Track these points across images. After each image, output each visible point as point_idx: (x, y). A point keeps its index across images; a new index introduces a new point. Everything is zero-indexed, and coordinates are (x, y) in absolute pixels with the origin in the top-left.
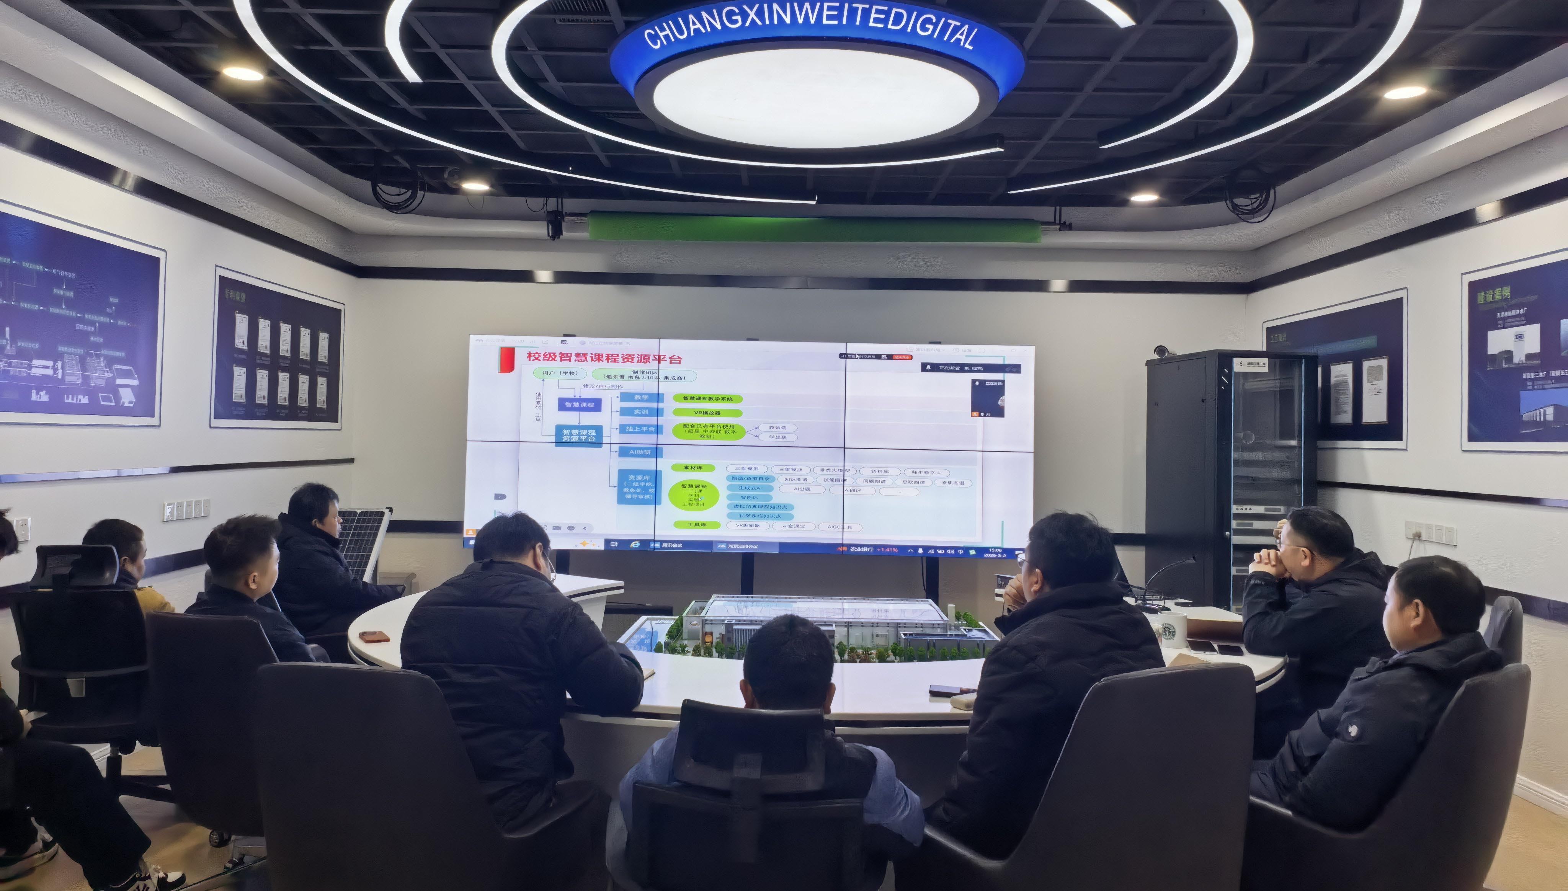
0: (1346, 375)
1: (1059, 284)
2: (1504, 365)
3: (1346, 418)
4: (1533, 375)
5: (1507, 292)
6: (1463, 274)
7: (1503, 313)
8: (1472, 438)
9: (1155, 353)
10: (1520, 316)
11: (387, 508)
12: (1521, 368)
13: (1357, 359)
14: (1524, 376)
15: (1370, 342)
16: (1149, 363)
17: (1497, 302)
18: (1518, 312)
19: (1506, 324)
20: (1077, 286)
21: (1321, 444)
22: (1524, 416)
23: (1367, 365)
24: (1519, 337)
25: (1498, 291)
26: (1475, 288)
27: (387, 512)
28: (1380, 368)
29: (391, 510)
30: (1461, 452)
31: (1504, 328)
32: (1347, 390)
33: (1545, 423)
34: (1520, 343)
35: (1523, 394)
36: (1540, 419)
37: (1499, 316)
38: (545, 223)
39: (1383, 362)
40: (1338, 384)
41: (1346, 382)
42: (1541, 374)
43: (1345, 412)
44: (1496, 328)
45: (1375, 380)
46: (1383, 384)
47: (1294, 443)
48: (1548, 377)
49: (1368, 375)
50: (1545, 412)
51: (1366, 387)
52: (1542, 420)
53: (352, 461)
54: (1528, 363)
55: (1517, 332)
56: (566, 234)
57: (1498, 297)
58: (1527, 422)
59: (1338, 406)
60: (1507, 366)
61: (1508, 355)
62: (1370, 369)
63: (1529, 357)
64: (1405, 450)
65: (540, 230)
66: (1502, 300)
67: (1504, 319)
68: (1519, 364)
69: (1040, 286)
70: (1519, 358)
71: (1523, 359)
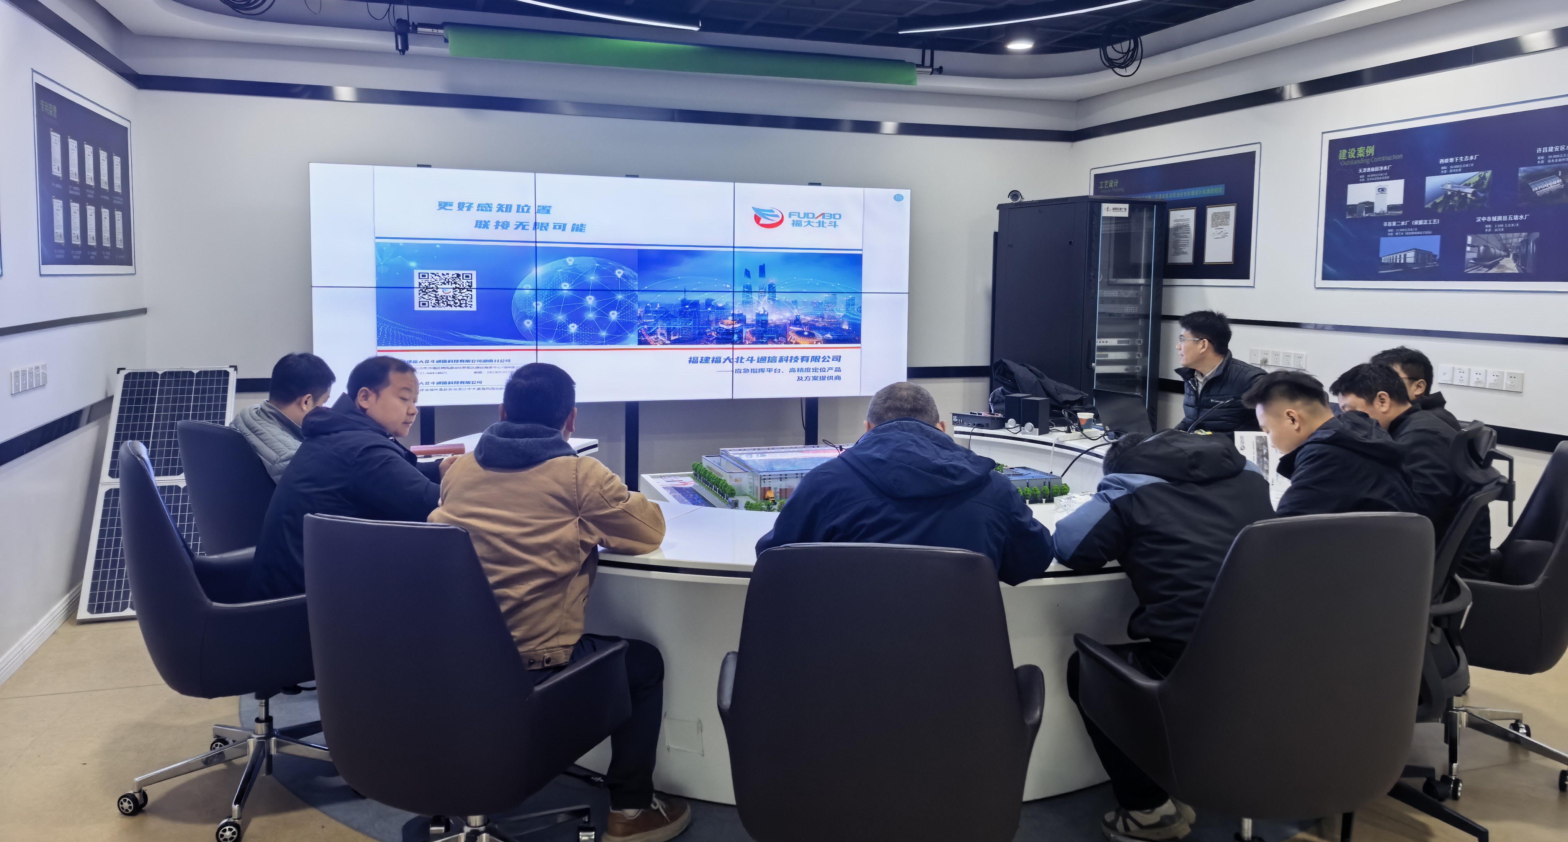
0: (1187, 220)
1: (889, 127)
2: (1364, 214)
3: (1187, 257)
4: (1394, 224)
5: (1371, 150)
6: (1323, 133)
7: (1365, 169)
8: (1326, 276)
9: (1009, 197)
10: (1383, 171)
11: (231, 367)
12: (1382, 218)
13: (1201, 207)
14: (1385, 224)
15: (1218, 190)
16: (1000, 207)
17: (1359, 158)
18: (1382, 168)
19: (1368, 178)
20: (907, 129)
21: (1166, 282)
22: (1383, 259)
23: (1211, 211)
24: (1382, 190)
25: (1361, 150)
26: (1335, 146)
27: (231, 371)
28: (1227, 215)
29: (235, 368)
30: (1314, 288)
31: (1366, 182)
32: (1188, 233)
33: (1405, 265)
34: (1382, 196)
35: (1383, 240)
36: (1400, 260)
37: (1360, 171)
38: (393, 34)
39: (1231, 209)
40: (1177, 228)
41: (1187, 226)
42: (1403, 223)
43: (1186, 253)
44: (1357, 181)
45: (1221, 224)
46: (1229, 229)
47: (1141, 281)
48: (1410, 226)
49: (1213, 220)
50: (1405, 255)
51: (1210, 231)
52: (1402, 261)
53: (144, 311)
54: (1390, 212)
55: (1380, 186)
56: (412, 48)
57: (1360, 155)
58: (1387, 264)
59: (1176, 246)
60: (1367, 215)
61: (1369, 206)
62: (1215, 215)
63: (1391, 208)
64: (1254, 287)
65: (387, 42)
66: (1365, 158)
67: (1367, 174)
68: (1380, 214)
69: (870, 127)
70: (1380, 207)
71: (1385, 209)
